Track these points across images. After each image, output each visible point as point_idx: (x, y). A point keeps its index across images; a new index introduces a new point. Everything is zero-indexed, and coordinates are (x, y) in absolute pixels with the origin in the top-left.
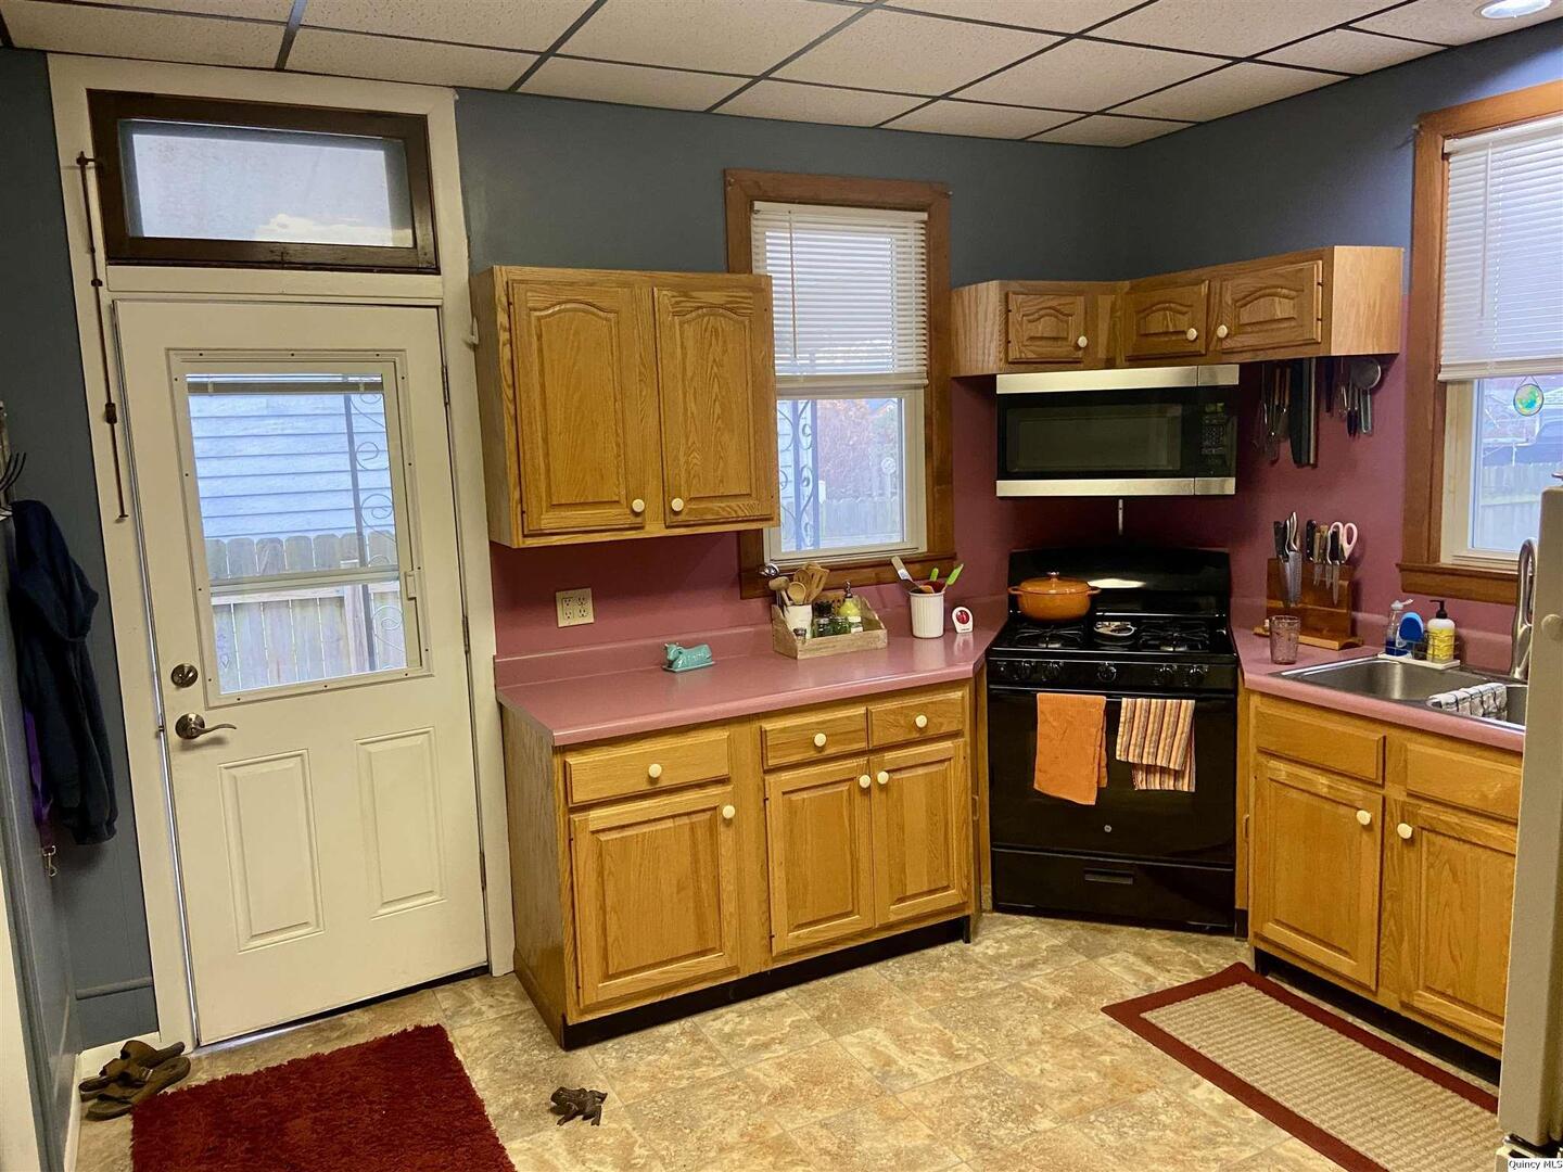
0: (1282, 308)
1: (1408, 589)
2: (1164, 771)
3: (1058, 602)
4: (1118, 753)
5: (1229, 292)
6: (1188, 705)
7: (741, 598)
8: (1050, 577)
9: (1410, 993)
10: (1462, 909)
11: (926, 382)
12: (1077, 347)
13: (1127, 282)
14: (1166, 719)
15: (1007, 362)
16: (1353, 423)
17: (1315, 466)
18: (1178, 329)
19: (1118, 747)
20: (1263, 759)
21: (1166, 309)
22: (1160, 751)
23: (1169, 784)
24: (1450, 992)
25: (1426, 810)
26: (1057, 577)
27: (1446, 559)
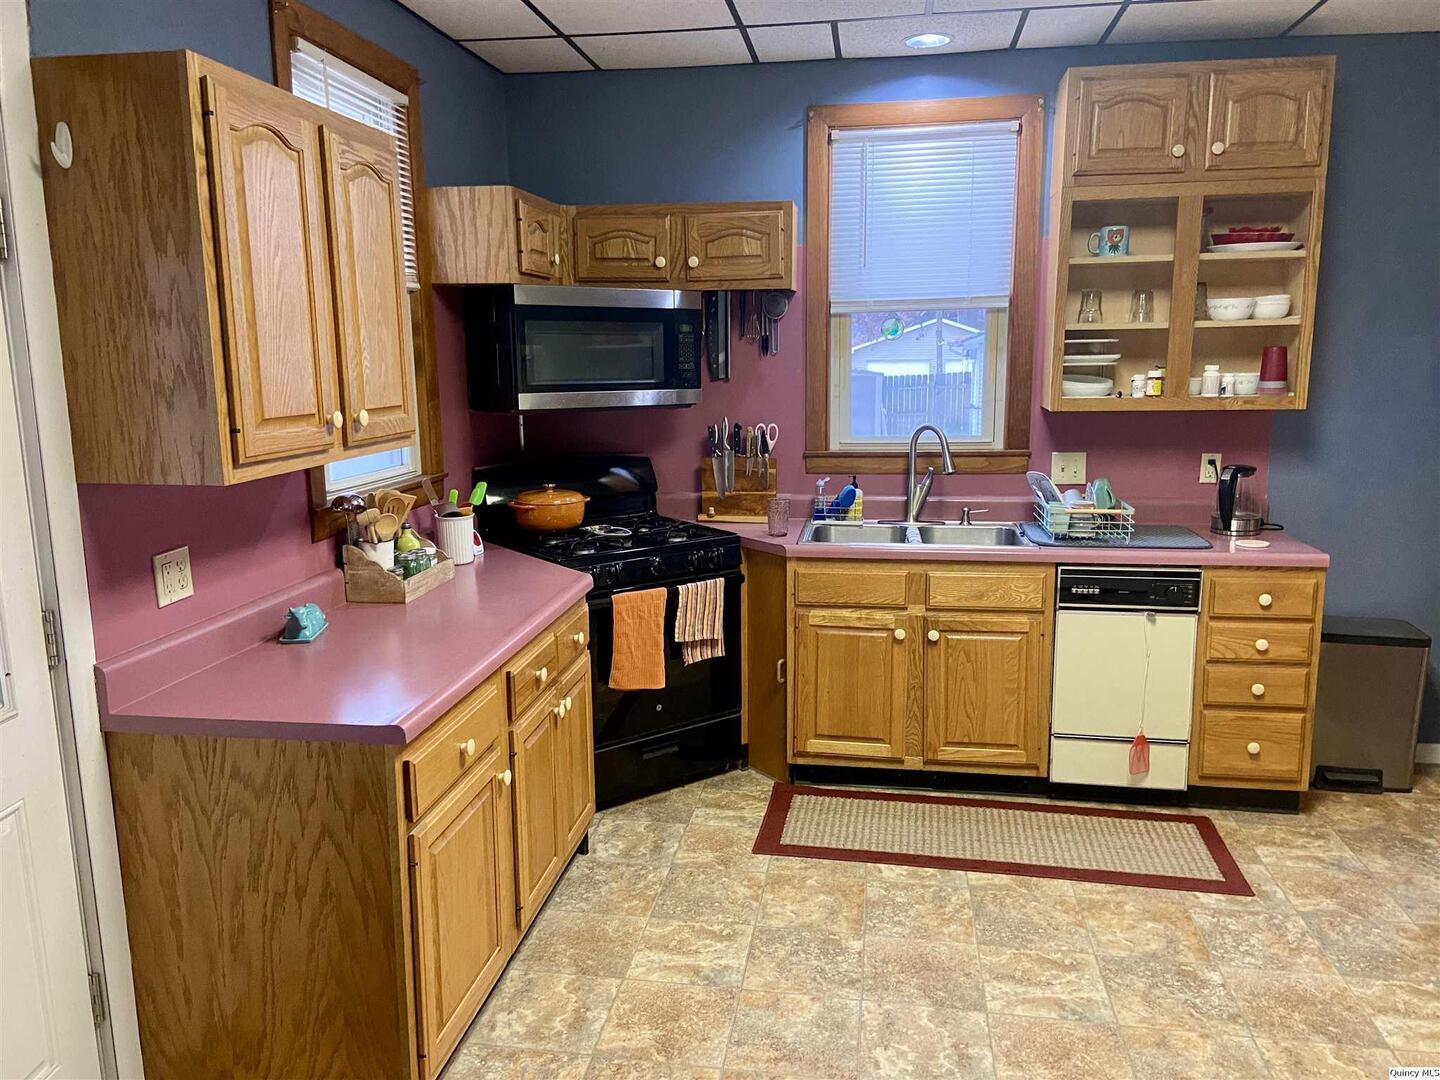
0: (750, 247)
1: (811, 471)
2: (703, 643)
3: (563, 511)
4: (676, 636)
5: (695, 228)
6: (721, 581)
7: (313, 542)
8: (545, 490)
9: (935, 752)
10: (974, 680)
11: (418, 286)
12: (553, 263)
13: (574, 207)
14: (708, 597)
15: (521, 273)
16: (765, 345)
17: (726, 379)
18: (641, 256)
19: (676, 630)
20: (801, 611)
21: (625, 237)
22: (705, 626)
23: (708, 654)
24: (966, 740)
25: (944, 617)
26: (553, 488)
27: (834, 446)
